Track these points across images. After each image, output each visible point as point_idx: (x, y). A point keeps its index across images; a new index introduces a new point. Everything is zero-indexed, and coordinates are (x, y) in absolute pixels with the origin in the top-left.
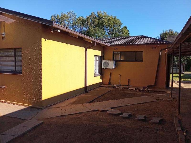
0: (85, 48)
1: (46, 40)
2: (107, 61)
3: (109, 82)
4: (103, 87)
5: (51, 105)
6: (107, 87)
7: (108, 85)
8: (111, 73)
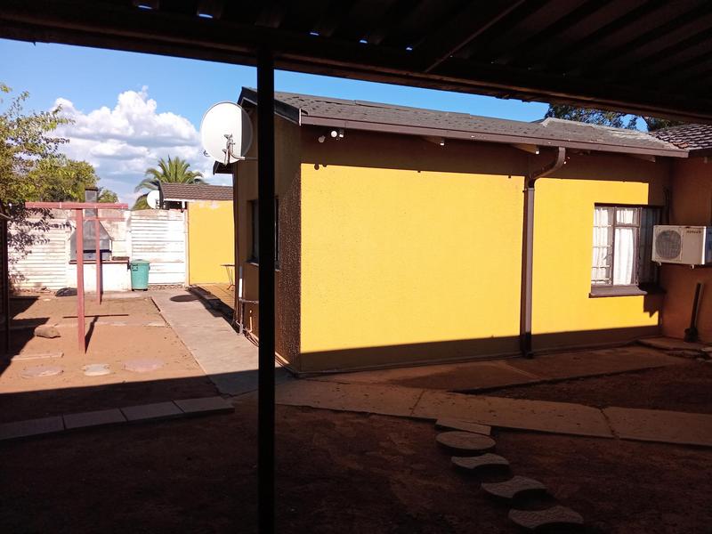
0: (523, 178)
1: (317, 168)
2: (675, 228)
3: (687, 331)
4: (649, 346)
5: (336, 371)
6: (667, 349)
7: (685, 341)
8: (699, 285)
